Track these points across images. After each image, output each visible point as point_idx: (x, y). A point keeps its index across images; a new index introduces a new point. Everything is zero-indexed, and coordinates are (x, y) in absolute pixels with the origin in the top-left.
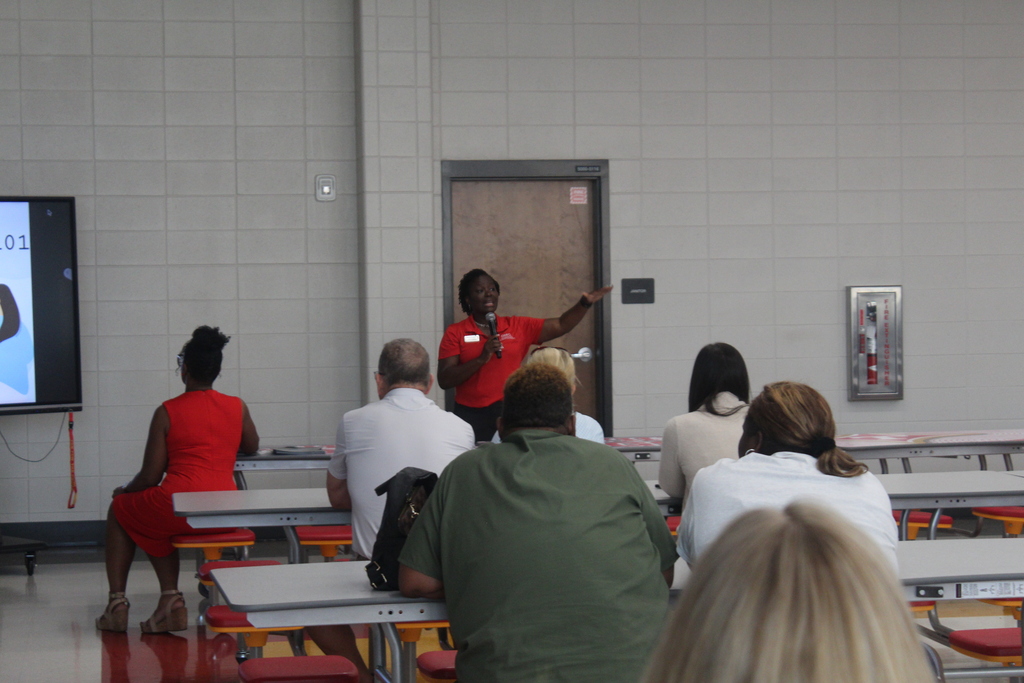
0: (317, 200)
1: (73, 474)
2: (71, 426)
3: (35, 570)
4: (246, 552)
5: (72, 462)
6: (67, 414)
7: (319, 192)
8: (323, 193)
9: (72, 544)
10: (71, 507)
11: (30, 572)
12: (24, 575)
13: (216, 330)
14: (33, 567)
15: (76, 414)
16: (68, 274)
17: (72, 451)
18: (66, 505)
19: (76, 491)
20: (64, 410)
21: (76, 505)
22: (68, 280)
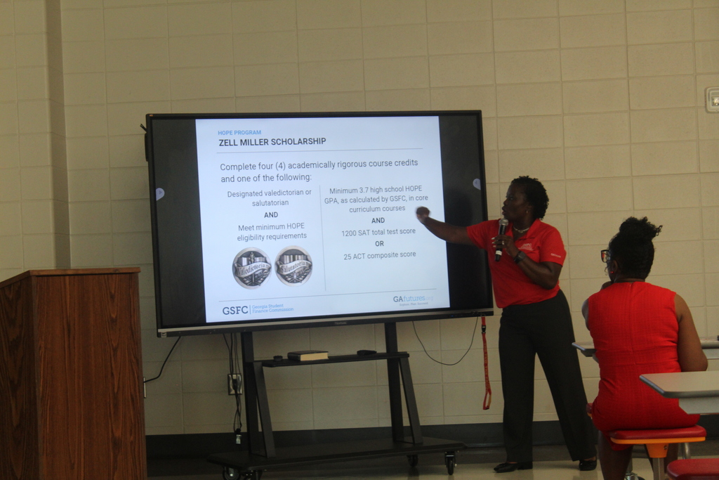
0: (707, 112)
1: (487, 376)
2: (484, 330)
3: (455, 469)
4: (687, 450)
5: (486, 365)
6: (480, 318)
7: (709, 104)
8: (714, 104)
9: (485, 445)
10: (486, 408)
11: (451, 472)
12: (446, 474)
13: (645, 220)
14: (453, 466)
15: (487, 318)
16: (476, 184)
17: (485, 353)
18: (482, 407)
19: (490, 394)
20: (477, 315)
21: (490, 407)
22: (477, 189)
